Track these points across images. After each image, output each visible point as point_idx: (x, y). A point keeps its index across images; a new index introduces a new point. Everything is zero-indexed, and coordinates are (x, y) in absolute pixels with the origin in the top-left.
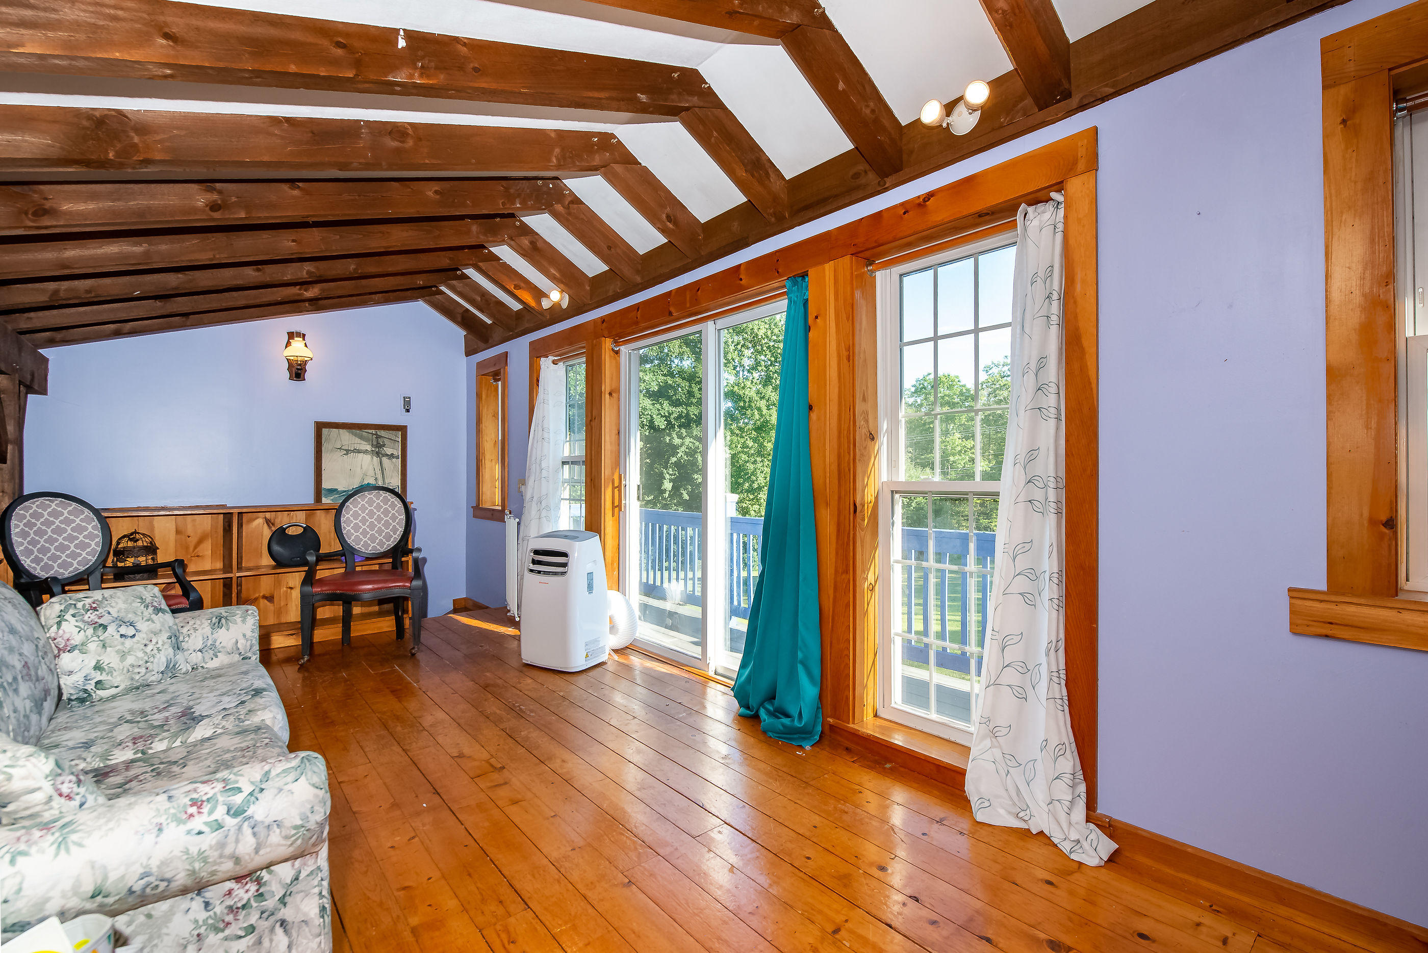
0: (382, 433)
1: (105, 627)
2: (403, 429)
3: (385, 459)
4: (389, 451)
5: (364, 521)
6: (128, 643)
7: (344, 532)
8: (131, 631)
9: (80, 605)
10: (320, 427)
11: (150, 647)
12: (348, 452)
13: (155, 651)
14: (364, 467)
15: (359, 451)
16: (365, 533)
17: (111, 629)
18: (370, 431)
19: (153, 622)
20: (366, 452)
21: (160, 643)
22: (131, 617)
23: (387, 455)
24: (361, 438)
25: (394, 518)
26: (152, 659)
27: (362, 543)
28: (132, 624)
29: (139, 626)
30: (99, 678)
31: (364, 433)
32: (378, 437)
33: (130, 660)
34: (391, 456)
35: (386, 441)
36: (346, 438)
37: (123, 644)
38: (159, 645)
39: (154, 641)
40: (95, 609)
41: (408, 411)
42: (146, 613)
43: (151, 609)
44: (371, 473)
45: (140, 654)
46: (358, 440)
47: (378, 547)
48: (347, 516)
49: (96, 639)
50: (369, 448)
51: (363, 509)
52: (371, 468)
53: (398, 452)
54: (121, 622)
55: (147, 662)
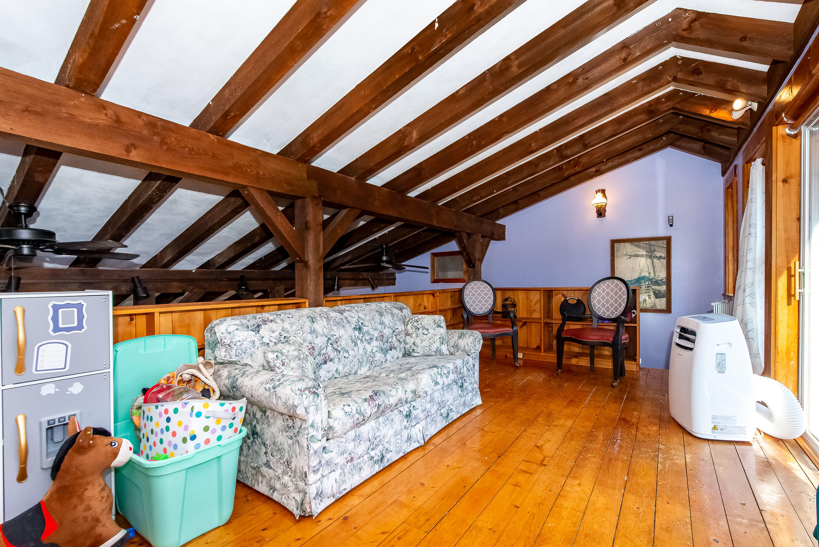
0: (653, 243)
1: (419, 329)
2: (668, 240)
3: (655, 260)
4: (658, 254)
5: (603, 298)
6: (425, 336)
7: (592, 304)
8: (426, 332)
9: (413, 319)
10: (613, 242)
11: (431, 340)
12: (631, 256)
13: (433, 342)
14: (641, 266)
15: (638, 256)
16: (603, 305)
17: (420, 330)
18: (645, 242)
19: (435, 330)
20: (642, 256)
21: (435, 339)
22: (428, 327)
23: (657, 257)
24: (639, 247)
25: (620, 297)
26: (431, 345)
27: (602, 311)
28: (427, 330)
29: (430, 331)
30: (414, 348)
31: (641, 244)
32: (650, 245)
33: (424, 344)
34: (660, 258)
35: (656, 248)
36: (629, 248)
37: (423, 337)
38: (435, 340)
39: (433, 338)
40: (417, 322)
41: (671, 226)
42: (434, 326)
43: (436, 325)
44: (646, 269)
45: (428, 342)
46: (637, 249)
47: (611, 315)
48: (594, 294)
49: (415, 333)
50: (644, 253)
51: (604, 290)
52: (646, 266)
53: (664, 255)
54: (424, 328)
55: (429, 346)
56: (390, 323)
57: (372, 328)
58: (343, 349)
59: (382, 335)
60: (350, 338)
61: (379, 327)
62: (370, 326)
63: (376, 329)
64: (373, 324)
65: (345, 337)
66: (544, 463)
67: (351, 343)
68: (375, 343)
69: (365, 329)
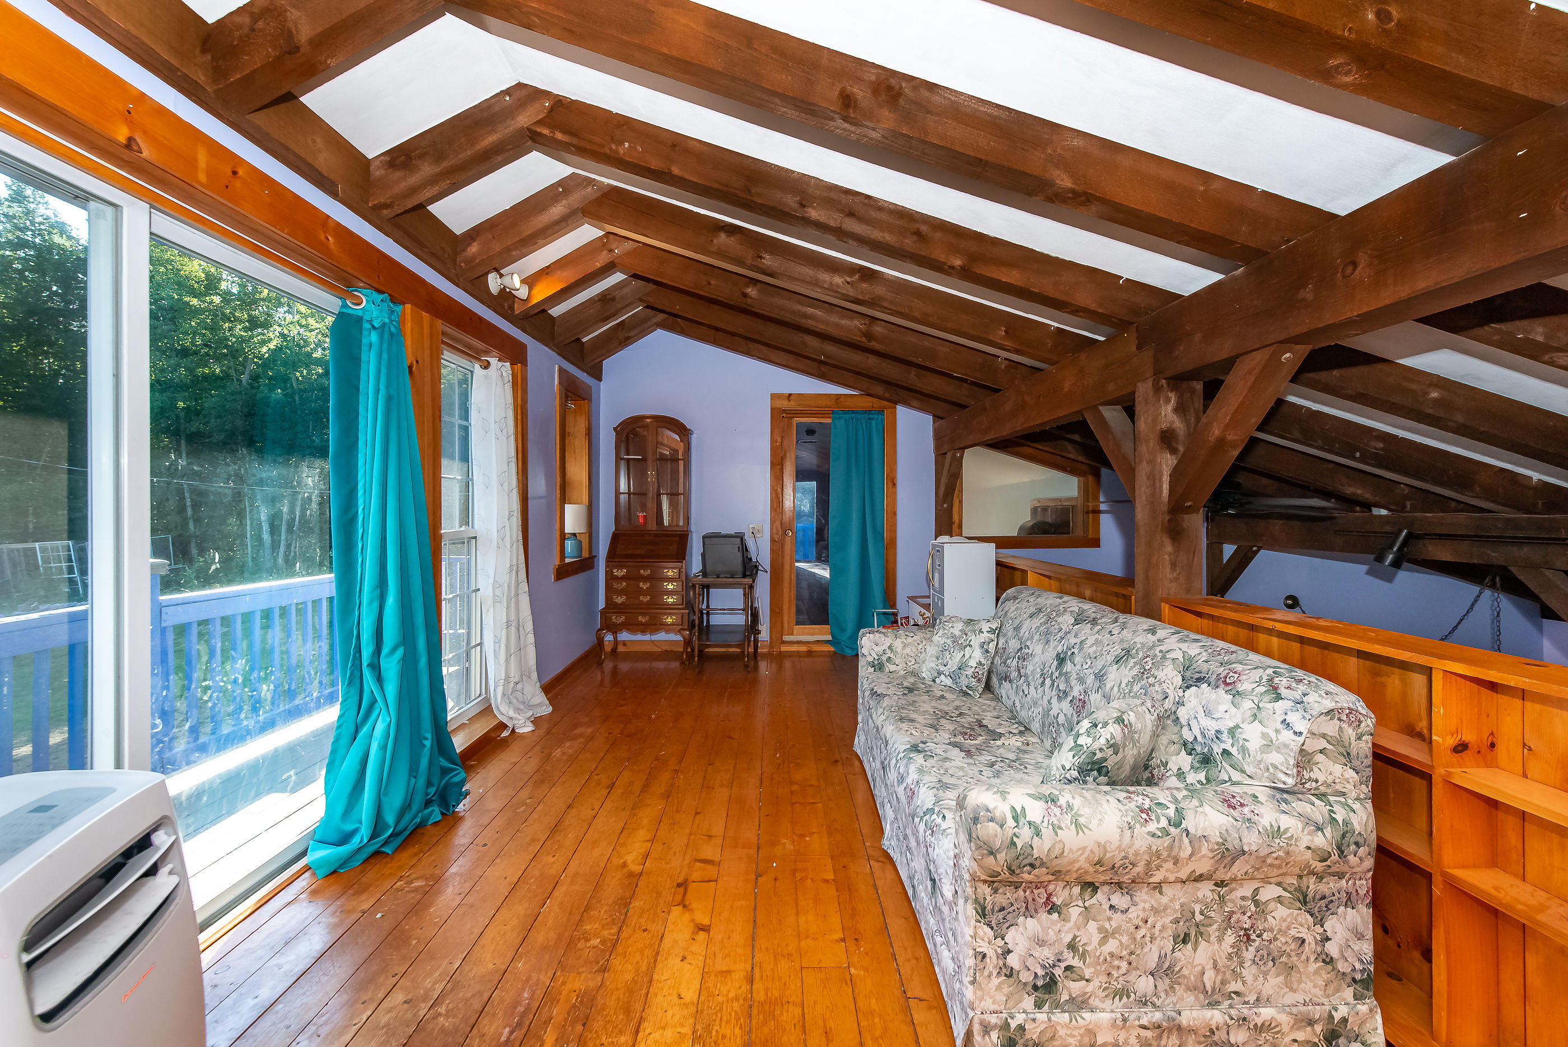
56: (1116, 689)
57: (1078, 674)
58: (1026, 675)
59: (1084, 702)
60: (1042, 667)
61: (1090, 680)
62: (1078, 667)
63: (1081, 680)
64: (1085, 667)
65: (1036, 659)
66: (681, 890)
67: (1038, 676)
68: (1065, 705)
69: (1068, 667)
